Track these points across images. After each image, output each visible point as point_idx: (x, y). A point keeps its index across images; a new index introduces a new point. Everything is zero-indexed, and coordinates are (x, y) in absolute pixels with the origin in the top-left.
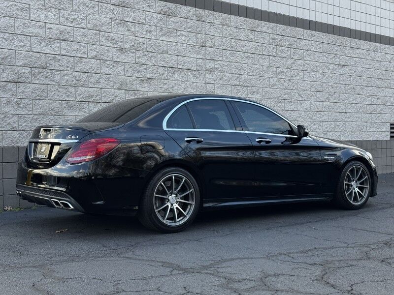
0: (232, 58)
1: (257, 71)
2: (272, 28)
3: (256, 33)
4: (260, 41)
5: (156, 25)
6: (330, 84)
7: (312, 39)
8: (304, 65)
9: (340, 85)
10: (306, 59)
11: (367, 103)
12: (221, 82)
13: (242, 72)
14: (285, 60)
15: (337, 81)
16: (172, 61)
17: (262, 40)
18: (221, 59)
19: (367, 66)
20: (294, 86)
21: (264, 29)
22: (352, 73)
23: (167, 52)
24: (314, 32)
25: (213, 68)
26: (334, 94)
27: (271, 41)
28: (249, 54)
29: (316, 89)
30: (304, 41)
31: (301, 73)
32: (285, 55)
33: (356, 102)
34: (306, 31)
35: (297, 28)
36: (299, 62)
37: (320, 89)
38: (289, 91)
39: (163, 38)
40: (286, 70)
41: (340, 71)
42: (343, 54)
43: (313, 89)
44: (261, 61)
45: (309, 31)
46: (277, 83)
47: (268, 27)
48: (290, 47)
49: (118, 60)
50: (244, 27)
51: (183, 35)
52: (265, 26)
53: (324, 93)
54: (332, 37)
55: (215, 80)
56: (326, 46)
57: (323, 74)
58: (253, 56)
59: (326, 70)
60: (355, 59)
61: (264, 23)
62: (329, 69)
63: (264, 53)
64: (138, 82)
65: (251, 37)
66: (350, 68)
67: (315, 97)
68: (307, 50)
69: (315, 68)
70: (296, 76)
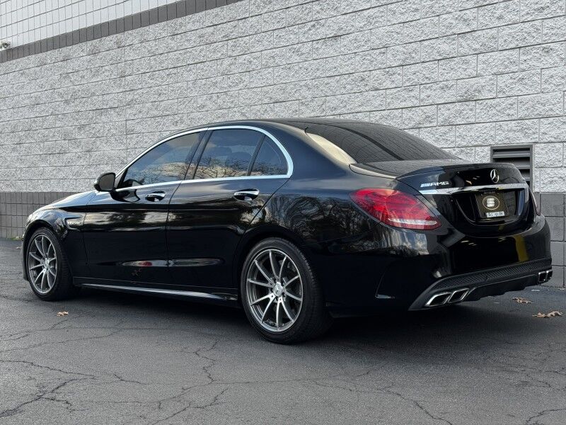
0: (152, 81)
3: (179, 36)
5: (87, 69)
6: (303, 83)
7: (265, 10)
8: (250, 62)
9: (326, 80)
10: (253, 50)
11: (403, 105)
12: (141, 115)
13: (163, 97)
14: (219, 62)
15: (318, 74)
16: (98, 101)
17: (187, 45)
18: (140, 87)
19: (403, 18)
20: (232, 102)
21: (189, 27)
22: (358, 47)
23: (93, 94)
25: (132, 100)
26: (312, 101)
30: (250, 19)
31: (246, 78)
33: (368, 109)
36: (241, 60)
37: (280, 97)
38: (226, 111)
39: (94, 80)
41: (328, 50)
43: (266, 101)
46: (208, 102)
47: (194, 22)
48: (227, 38)
50: (164, 35)
51: (106, 70)
53: (288, 104)
55: (134, 115)
58: (175, 71)
59: (296, 58)
62: (302, 54)
63: (188, 63)
64: (76, 130)
66: (351, 37)
67: (273, 113)
68: (256, 34)
69: (272, 60)
70: (237, 84)
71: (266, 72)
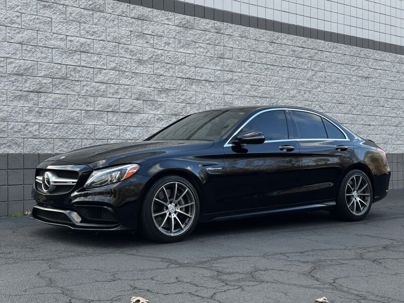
0: (251, 69)
1: (276, 83)
2: (292, 40)
3: (276, 45)
4: (279, 53)
5: (174, 38)
6: (353, 96)
7: (334, 51)
8: (326, 77)
9: (363, 97)
10: (327, 71)
11: (392, 115)
12: (240, 93)
13: (261, 83)
14: (306, 71)
15: (360, 93)
16: (191, 72)
17: (281, 52)
18: (239, 70)
19: (391, 78)
20: (314, 98)
21: (284, 41)
22: (376, 85)
23: (185, 64)
24: (336, 44)
25: (232, 79)
26: (357, 106)
27: (292, 53)
28: (269, 66)
29: (337, 101)
30: (326, 53)
31: (323, 85)
32: (306, 67)
33: (380, 115)
34: (327, 43)
35: (318, 40)
36: (320, 74)
37: (343, 101)
38: (310, 103)
39: (181, 50)
40: (306, 82)
41: (363, 83)
42: (366, 66)
43: (335, 101)
44: (280, 72)
45: (330, 43)
47: (288, 40)
48: (311, 58)
49: (137, 71)
50: (264, 39)
51: (201, 47)
52: (284, 38)
53: (346, 105)
54: (354, 49)
55: (233, 92)
56: (348, 58)
57: (345, 86)
58: (273, 68)
59: (348, 82)
60: (379, 71)
61: (283, 35)
62: (352, 81)
63: (283, 65)
64: (156, 93)
65: (271, 49)
66: (373, 80)
67: (337, 109)
68: (329, 62)
69: (337, 80)
70: (317, 88)
71: (334, 86)
